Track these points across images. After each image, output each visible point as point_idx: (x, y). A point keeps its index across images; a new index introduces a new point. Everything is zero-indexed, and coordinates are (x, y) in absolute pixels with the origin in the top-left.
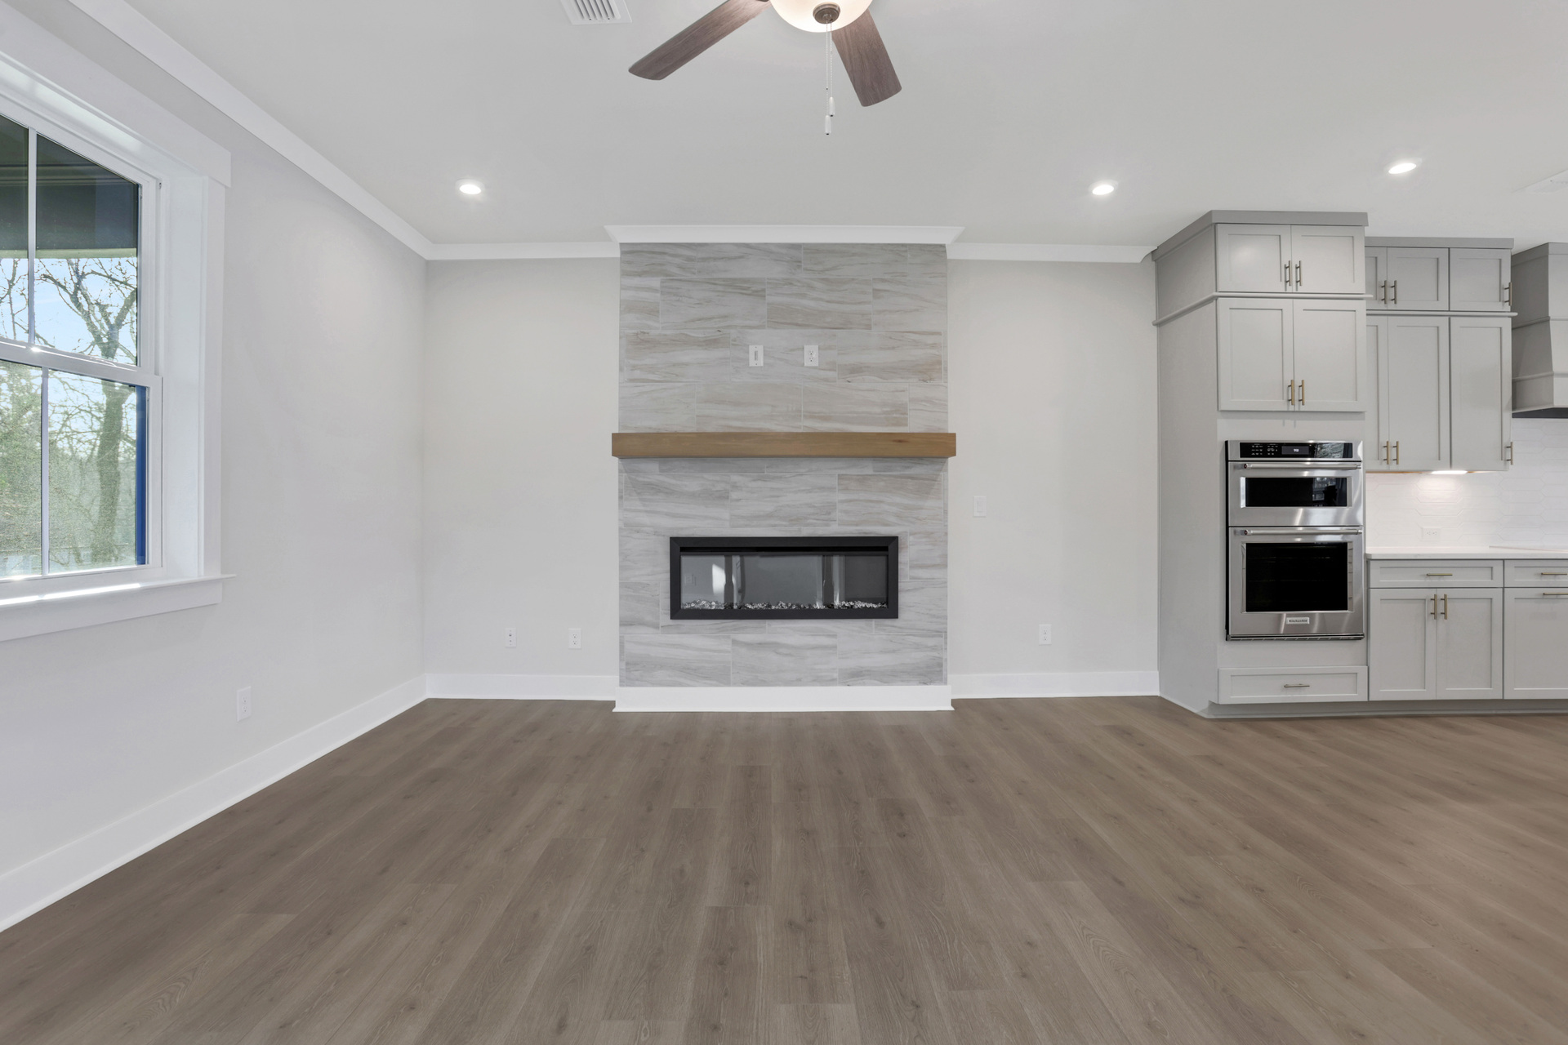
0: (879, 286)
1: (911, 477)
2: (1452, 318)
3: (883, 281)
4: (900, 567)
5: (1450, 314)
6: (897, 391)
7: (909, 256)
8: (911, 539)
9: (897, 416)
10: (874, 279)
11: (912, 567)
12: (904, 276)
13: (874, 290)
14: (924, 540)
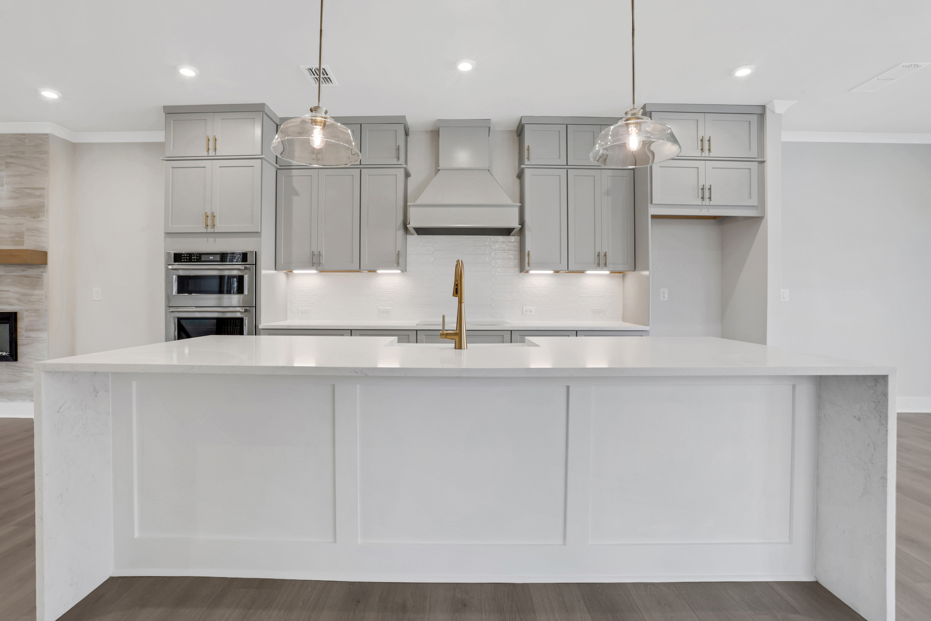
0: (9, 160)
1: (26, 277)
2: (362, 170)
3: (11, 157)
4: (19, 330)
5: (360, 167)
6: (19, 224)
7: (27, 141)
8: (26, 313)
9: (18, 239)
10: (6, 156)
11: (27, 330)
12: (23, 154)
13: (6, 163)
14: (33, 314)
